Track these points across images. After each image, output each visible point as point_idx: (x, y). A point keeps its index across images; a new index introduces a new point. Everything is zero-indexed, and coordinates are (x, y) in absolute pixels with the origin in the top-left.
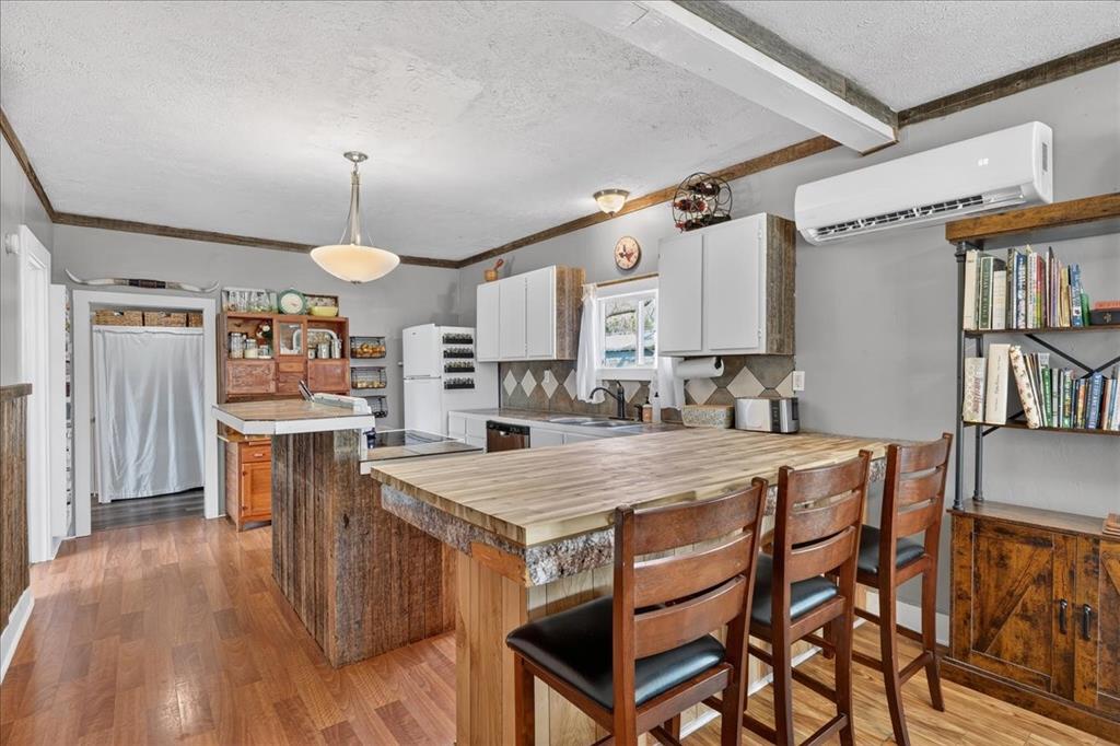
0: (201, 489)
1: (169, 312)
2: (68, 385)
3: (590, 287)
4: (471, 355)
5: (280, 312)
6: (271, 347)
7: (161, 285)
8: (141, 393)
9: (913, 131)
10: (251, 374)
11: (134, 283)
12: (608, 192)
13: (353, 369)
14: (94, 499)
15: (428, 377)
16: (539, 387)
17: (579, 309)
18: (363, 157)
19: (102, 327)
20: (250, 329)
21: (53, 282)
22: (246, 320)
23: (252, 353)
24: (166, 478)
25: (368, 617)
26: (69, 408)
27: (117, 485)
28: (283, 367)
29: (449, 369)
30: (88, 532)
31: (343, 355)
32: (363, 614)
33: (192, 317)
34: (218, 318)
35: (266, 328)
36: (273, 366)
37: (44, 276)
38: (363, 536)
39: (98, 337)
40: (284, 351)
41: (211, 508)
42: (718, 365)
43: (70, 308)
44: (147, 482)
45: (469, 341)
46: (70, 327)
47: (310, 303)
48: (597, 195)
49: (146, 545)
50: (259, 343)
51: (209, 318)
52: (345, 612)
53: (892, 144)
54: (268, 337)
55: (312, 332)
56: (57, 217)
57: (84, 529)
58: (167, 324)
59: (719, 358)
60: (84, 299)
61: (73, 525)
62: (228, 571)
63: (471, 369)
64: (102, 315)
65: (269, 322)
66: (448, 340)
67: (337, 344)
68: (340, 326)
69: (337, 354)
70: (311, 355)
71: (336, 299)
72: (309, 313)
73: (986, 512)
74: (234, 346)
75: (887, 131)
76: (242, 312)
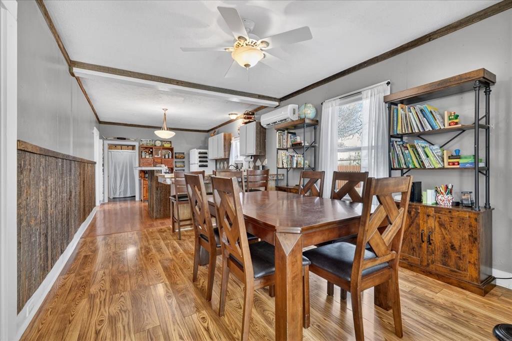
0: (135, 196)
1: (128, 146)
2: (103, 164)
3: (233, 138)
4: (207, 157)
5: (155, 146)
6: (152, 155)
7: (124, 139)
8: (120, 169)
9: (283, 103)
10: (147, 162)
11: (118, 138)
12: (232, 114)
13: (176, 162)
14: (109, 198)
15: (195, 164)
16: (224, 166)
17: (230, 144)
18: (166, 110)
19: (111, 150)
20: (147, 150)
21: (100, 139)
22: (146, 148)
23: (147, 157)
24: (127, 193)
25: (162, 209)
26: (103, 170)
27: (114, 194)
28: (156, 161)
29: (200, 161)
30: (107, 202)
31: (172, 157)
32: (161, 209)
33: (133, 147)
34: (139, 147)
35: (151, 150)
36: (153, 160)
37: (98, 137)
38: (161, 192)
39: (110, 153)
40: (156, 156)
41: (137, 199)
42: (251, 158)
43: (103, 145)
44: (122, 193)
45: (206, 153)
46: (103, 150)
47: (164, 143)
48: (229, 115)
49: (121, 204)
50: (149, 154)
51: (137, 148)
52: (157, 208)
53: (278, 106)
54: (152, 152)
55: (164, 151)
56: (100, 122)
57: (106, 201)
58: (128, 149)
59: (252, 156)
60: (107, 142)
61: (104, 200)
62: (141, 208)
63: (207, 162)
64: (111, 147)
65: (152, 148)
66: (200, 153)
67: (170, 155)
68: (171, 149)
69: (170, 157)
70: (163, 157)
71: (171, 142)
72: (163, 146)
73: (289, 187)
74: (143, 155)
75: (277, 103)
76: (145, 146)
